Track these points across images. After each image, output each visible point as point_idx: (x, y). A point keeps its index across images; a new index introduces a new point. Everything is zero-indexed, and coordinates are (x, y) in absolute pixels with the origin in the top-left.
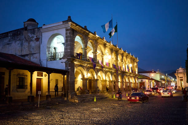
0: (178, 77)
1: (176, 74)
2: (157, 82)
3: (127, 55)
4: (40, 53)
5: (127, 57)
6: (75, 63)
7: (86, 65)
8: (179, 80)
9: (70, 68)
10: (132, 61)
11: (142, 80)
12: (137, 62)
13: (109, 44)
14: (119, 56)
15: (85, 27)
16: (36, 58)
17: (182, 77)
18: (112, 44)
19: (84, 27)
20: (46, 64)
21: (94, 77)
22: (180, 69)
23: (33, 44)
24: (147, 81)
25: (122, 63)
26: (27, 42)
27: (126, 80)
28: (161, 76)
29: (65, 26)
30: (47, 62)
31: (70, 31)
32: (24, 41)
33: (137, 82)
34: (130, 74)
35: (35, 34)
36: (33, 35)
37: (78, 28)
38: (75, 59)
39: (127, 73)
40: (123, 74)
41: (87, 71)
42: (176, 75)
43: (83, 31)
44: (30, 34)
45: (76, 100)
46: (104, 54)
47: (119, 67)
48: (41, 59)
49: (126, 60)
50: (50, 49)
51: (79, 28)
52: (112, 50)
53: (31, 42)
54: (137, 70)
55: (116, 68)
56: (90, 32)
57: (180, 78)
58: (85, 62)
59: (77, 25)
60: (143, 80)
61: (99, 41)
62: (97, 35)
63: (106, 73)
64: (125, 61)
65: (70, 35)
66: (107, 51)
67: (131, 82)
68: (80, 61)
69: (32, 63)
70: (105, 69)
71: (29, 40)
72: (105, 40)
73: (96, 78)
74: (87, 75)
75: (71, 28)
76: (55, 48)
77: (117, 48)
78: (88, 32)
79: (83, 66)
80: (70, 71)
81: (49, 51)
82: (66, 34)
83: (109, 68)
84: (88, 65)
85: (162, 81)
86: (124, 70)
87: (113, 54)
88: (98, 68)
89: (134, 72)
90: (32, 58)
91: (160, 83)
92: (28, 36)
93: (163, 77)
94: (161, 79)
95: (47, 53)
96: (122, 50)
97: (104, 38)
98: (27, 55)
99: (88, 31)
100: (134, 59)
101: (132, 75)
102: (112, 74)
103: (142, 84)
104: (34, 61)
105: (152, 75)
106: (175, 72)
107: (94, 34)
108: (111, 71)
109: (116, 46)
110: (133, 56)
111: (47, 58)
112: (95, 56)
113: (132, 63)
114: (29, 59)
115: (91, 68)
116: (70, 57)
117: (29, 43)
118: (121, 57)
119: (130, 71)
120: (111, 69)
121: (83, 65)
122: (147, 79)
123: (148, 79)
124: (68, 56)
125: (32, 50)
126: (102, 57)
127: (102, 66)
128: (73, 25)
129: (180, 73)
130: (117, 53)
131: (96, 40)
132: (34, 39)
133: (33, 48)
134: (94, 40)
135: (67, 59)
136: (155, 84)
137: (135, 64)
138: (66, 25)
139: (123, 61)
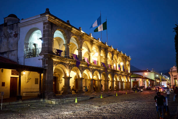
0: (172, 75)
1: (170, 72)
2: (151, 80)
3: (118, 54)
4: (17, 50)
5: (117, 55)
6: (54, 60)
7: (68, 62)
8: (173, 79)
9: (47, 65)
10: (124, 59)
11: (135, 79)
12: (129, 61)
13: (97, 41)
14: (108, 54)
15: (68, 21)
16: (14, 55)
17: (176, 76)
18: (100, 41)
19: (66, 22)
20: (23, 62)
21: (79, 76)
22: (174, 67)
23: (11, 40)
24: (141, 80)
25: (113, 61)
26: (6, 38)
27: (117, 79)
28: (155, 75)
29: (42, 19)
30: (24, 60)
31: (48, 24)
32: (3, 38)
33: (130, 81)
34: (122, 72)
35: (14, 30)
36: (11, 31)
37: (57, 21)
38: (53, 56)
39: (118, 71)
40: (114, 72)
41: (69, 69)
42: (170, 74)
43: (64, 25)
44: (8, 30)
45: (53, 102)
46: (91, 51)
47: (109, 66)
48: (18, 56)
49: (116, 58)
50: (29, 45)
51: (59, 22)
52: (100, 48)
53: (10, 39)
54: (129, 69)
55: (105, 67)
56: (73, 27)
57: (174, 76)
58: (66, 59)
59: (56, 18)
60: (137, 79)
61: (84, 37)
62: (82, 31)
63: (93, 71)
64: (116, 60)
65: (47, 29)
66: (94, 48)
67: (122, 81)
68: (60, 58)
69: (10, 60)
70: (91, 67)
71: (8, 37)
72: (92, 37)
73: (81, 77)
74: (69, 73)
75: (49, 21)
76: (35, 45)
77: (107, 45)
78: (70, 27)
79: (65, 64)
80: (47, 69)
81: (27, 47)
82: (44, 27)
83: (97, 66)
84: (70, 63)
85: (157, 80)
86: (114, 69)
87: (102, 51)
88: (83, 65)
89: (126, 71)
90: (10, 55)
91: (155, 82)
92: (7, 32)
93: (157, 76)
94: (156, 78)
95: (25, 50)
96: (112, 48)
97: (91, 34)
98: (5, 53)
99: (70, 25)
100: (126, 58)
101: (124, 74)
102: (100, 72)
103: (136, 83)
104: (12, 59)
105: (146, 74)
106: (169, 71)
107: (79, 29)
108: (99, 69)
109: (105, 44)
110: (124, 54)
111: (25, 55)
112: (80, 53)
113: (124, 61)
114: (7, 57)
115: (74, 65)
116: (47, 53)
117: (8, 40)
118: (111, 56)
119: (122, 70)
120: (99, 67)
121: (65, 62)
122: (140, 78)
123: (142, 78)
124: (46, 52)
125: (10, 46)
126: (89, 54)
127: (88, 64)
128: (51, 18)
129: (174, 71)
130: (106, 51)
131: (81, 36)
132: (12, 35)
133: (11, 45)
134: (78, 35)
135: (44, 55)
136: (150, 83)
137: (127, 63)
138: (44, 19)
139: (114, 59)
